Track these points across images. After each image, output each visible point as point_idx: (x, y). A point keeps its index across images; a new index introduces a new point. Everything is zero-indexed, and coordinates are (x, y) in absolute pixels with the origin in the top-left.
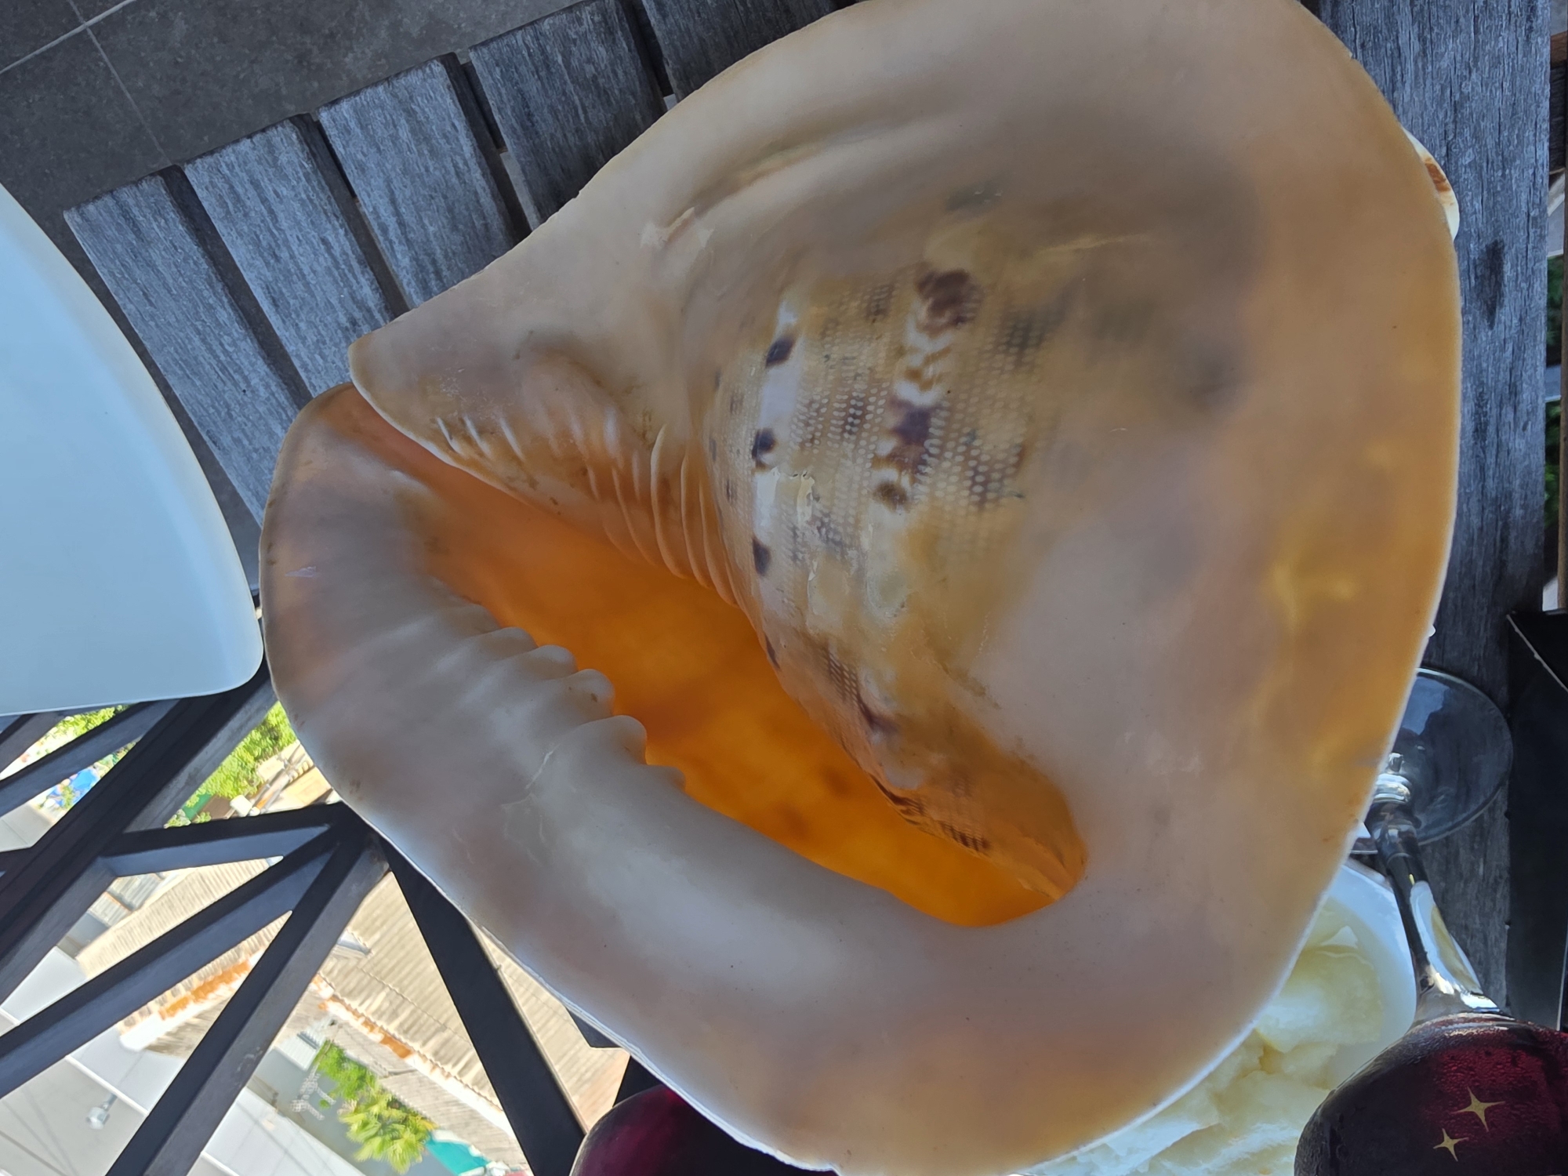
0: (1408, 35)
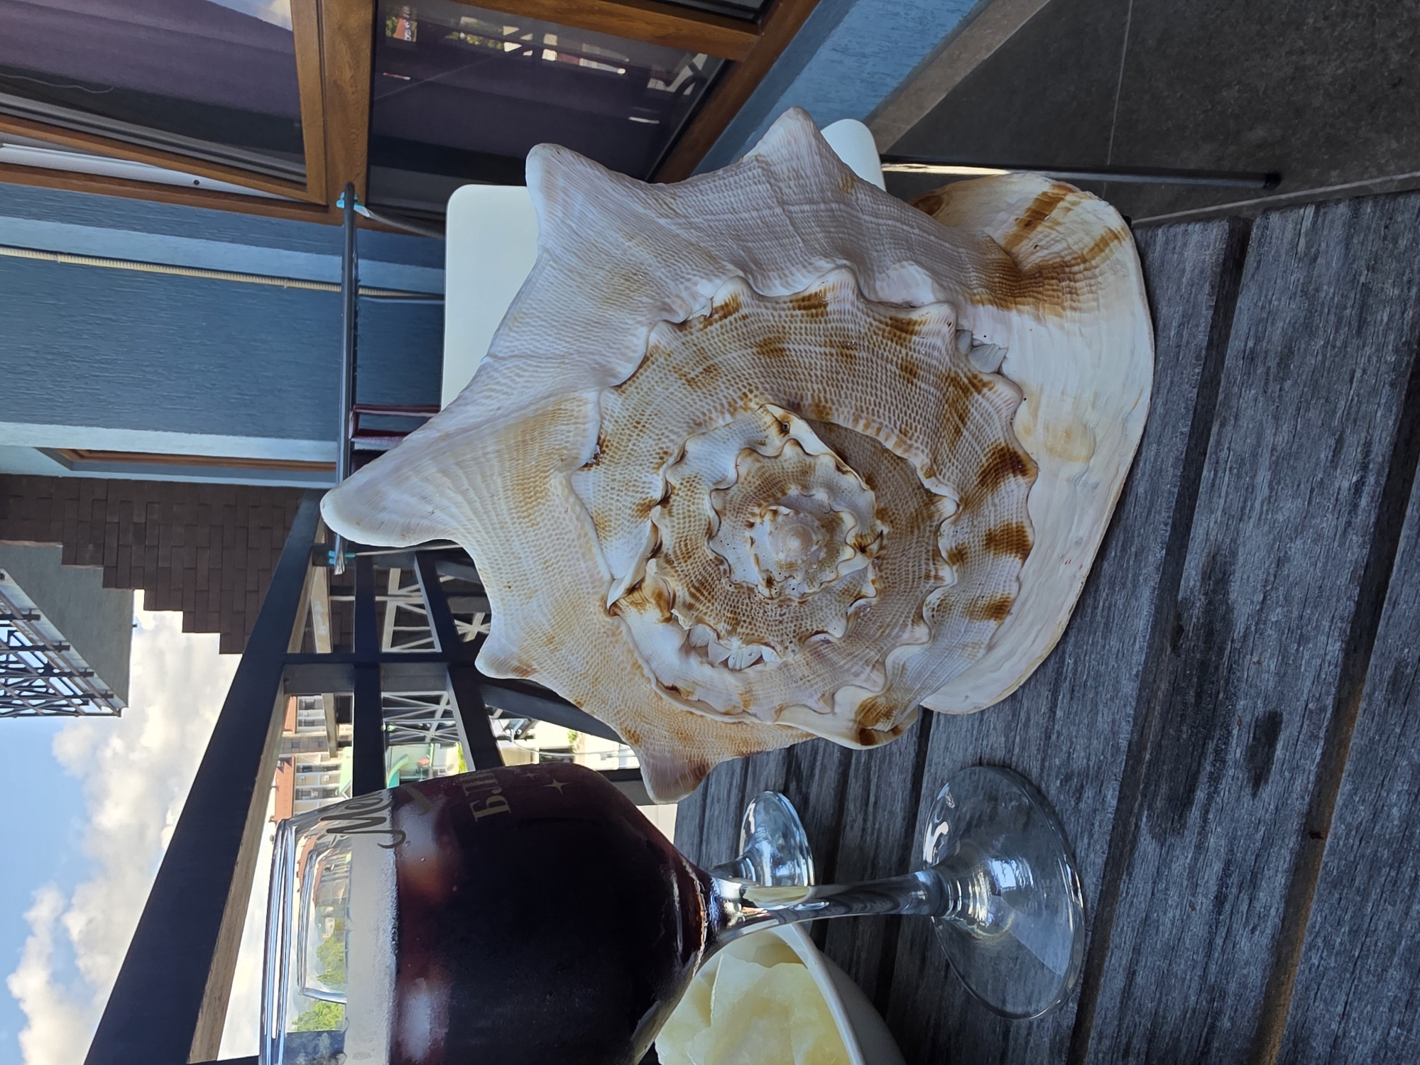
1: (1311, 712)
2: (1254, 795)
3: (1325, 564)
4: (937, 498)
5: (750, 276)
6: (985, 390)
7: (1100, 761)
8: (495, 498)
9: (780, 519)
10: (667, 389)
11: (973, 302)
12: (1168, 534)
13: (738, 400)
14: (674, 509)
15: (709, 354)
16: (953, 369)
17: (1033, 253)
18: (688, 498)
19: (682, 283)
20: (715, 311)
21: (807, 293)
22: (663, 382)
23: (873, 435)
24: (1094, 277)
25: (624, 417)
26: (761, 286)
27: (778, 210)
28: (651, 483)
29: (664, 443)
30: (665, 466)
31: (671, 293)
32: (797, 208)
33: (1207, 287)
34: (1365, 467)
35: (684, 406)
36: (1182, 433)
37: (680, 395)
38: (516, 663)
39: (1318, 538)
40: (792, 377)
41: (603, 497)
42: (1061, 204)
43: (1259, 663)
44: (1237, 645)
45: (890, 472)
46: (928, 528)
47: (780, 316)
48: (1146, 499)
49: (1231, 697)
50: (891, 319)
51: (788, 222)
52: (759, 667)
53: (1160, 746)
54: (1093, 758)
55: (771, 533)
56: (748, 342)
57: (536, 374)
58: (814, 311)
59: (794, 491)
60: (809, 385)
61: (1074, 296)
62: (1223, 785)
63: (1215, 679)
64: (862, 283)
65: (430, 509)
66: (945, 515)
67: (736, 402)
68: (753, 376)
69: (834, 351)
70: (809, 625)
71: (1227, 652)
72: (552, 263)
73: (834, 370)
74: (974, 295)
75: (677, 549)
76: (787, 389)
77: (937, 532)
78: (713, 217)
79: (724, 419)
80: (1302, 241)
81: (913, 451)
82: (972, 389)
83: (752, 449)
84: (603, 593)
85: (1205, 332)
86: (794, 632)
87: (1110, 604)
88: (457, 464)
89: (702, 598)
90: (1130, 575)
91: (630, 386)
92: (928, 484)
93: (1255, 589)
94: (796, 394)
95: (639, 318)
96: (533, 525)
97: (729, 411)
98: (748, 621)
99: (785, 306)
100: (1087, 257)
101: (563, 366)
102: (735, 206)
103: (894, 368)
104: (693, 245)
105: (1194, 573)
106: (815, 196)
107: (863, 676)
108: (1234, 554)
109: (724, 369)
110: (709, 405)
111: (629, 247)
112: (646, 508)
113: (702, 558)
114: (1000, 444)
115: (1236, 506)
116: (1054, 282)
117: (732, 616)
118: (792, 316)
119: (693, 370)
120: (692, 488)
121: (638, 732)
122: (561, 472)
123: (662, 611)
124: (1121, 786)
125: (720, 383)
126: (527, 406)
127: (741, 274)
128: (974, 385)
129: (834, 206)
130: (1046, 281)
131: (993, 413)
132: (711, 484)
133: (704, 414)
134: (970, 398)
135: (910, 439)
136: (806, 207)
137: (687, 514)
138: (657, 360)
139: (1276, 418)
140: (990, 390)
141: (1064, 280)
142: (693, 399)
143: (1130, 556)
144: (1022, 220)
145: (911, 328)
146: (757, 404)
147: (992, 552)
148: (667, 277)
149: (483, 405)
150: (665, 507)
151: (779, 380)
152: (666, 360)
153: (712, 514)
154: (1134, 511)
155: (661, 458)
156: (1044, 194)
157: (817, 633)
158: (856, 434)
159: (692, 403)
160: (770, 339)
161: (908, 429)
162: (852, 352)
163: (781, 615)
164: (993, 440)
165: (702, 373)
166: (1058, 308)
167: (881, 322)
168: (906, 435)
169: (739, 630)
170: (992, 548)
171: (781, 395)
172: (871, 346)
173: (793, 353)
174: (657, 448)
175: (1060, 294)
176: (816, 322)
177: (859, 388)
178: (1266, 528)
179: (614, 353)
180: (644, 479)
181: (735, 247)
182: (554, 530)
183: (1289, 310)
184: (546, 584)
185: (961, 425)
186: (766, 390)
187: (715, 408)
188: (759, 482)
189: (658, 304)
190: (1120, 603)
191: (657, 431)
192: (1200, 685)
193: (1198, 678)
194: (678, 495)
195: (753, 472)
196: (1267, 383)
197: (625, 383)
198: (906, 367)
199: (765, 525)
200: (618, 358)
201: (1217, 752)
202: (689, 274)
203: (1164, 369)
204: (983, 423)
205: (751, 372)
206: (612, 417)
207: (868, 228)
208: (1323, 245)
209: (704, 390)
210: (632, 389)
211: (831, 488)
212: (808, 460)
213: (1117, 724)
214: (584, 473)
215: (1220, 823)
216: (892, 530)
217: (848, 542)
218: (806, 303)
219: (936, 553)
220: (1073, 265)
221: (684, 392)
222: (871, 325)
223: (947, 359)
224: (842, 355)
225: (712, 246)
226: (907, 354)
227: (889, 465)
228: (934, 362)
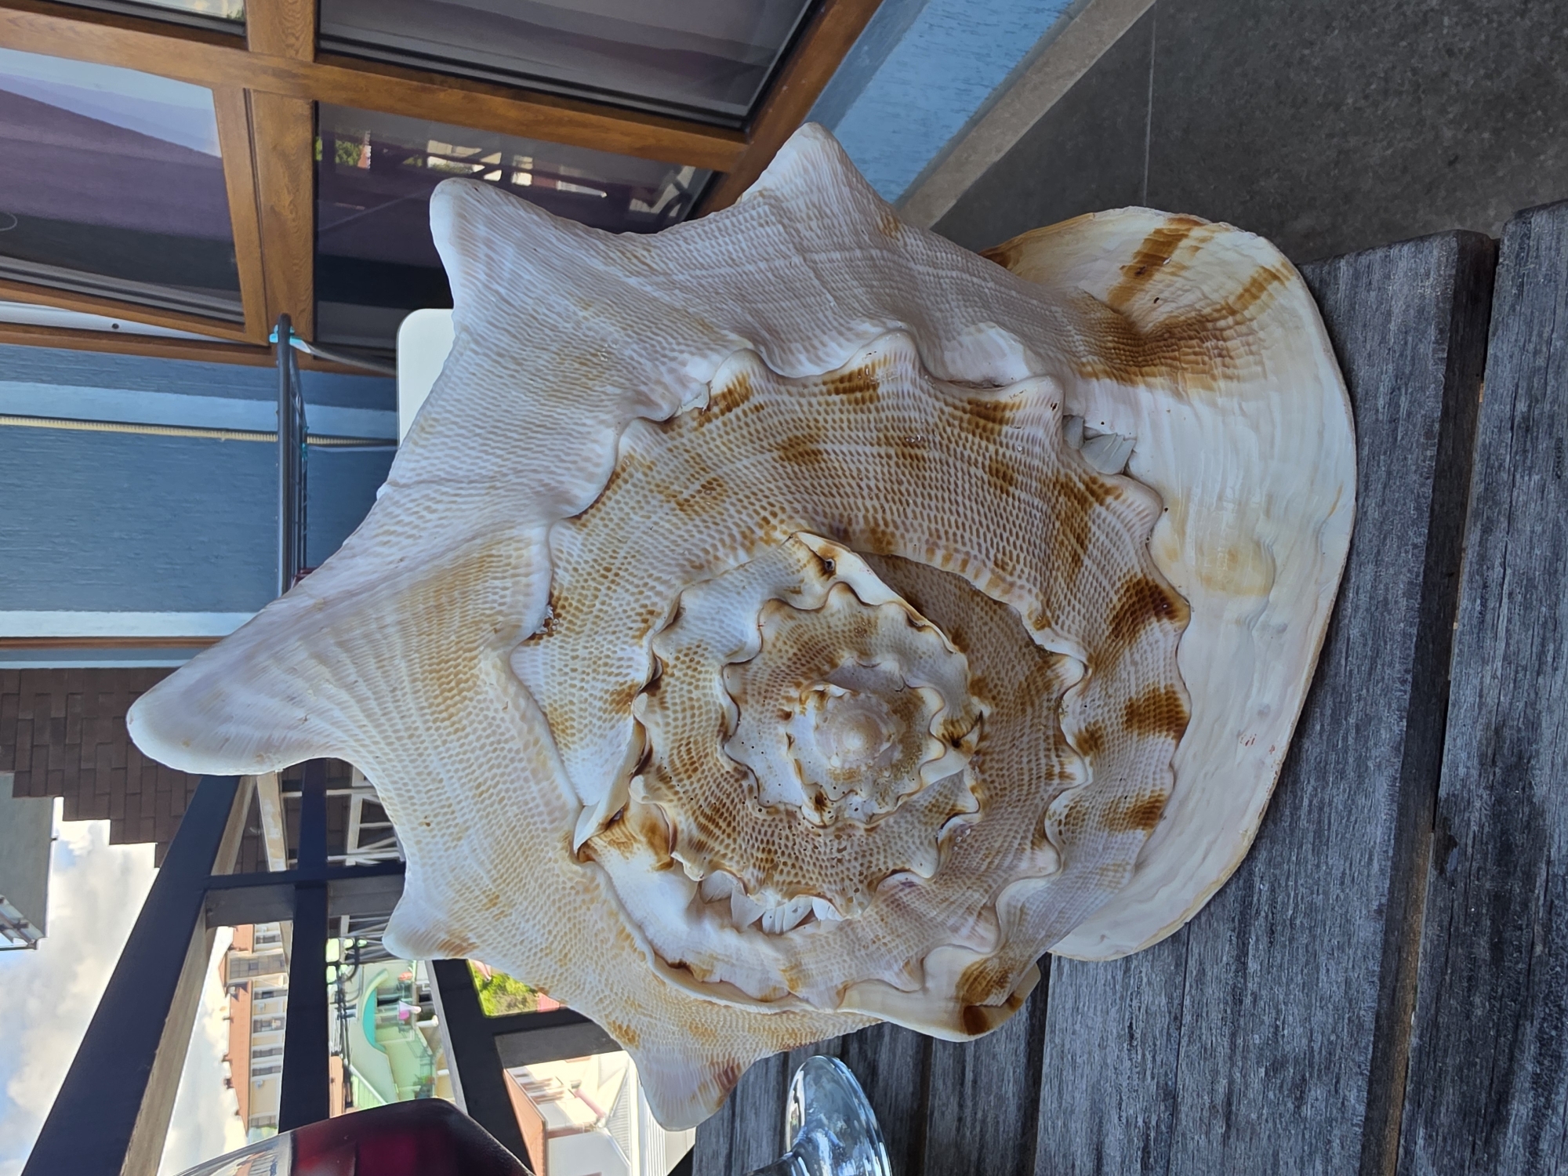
4: (1053, 660)
5: (762, 349)
6: (1109, 499)
7: (1331, 1043)
8: (399, 693)
9: (830, 704)
10: (649, 517)
11: (1085, 376)
12: (1407, 697)
13: (756, 529)
14: (668, 696)
15: (709, 463)
16: (1062, 471)
17: (1154, 309)
18: (688, 679)
19: (663, 363)
20: (713, 401)
21: (846, 371)
22: (642, 508)
23: (957, 572)
24: (1252, 332)
25: (586, 562)
26: (779, 362)
27: (797, 260)
28: (630, 659)
29: (648, 597)
30: (651, 632)
31: (648, 378)
32: (823, 256)
33: (1432, 333)
35: (674, 542)
36: (1415, 546)
37: (667, 526)
38: (443, 936)
40: (834, 491)
41: (560, 684)
42: (1184, 243)
44: (1559, 871)
45: (986, 624)
46: (1045, 704)
47: (810, 405)
48: (1365, 645)
50: (970, 403)
51: (812, 275)
52: (808, 928)
53: (1435, 1024)
54: (1318, 1037)
55: (817, 728)
56: (765, 444)
57: (454, 506)
58: (859, 395)
59: (847, 659)
60: (860, 502)
61: (1227, 360)
63: (1523, 922)
64: (925, 352)
65: (300, 714)
66: (1068, 683)
67: (753, 532)
68: (776, 492)
69: (892, 452)
70: (882, 862)
71: (1540, 881)
72: (473, 346)
73: (894, 478)
74: (1083, 364)
75: (675, 757)
76: (828, 510)
77: (1057, 706)
78: (704, 272)
79: (736, 558)
81: (1016, 591)
82: (1091, 499)
83: (782, 601)
84: (566, 828)
85: (1436, 396)
86: (861, 874)
87: (1322, 801)
88: (341, 644)
89: (717, 832)
90: (1351, 760)
91: (594, 516)
92: (1039, 638)
94: (841, 515)
95: (603, 417)
96: (457, 731)
97: (743, 545)
98: (790, 863)
99: (816, 390)
100: (1237, 307)
101: (493, 492)
102: (734, 257)
103: (980, 472)
104: (676, 310)
105: (1464, 755)
106: (846, 240)
107: (965, 931)
108: (1534, 725)
109: (732, 485)
110: (713, 537)
111: (585, 318)
112: (624, 698)
113: (714, 770)
114: (1135, 575)
115: (1527, 654)
116: (1194, 342)
117: (764, 856)
118: (828, 404)
119: (687, 488)
120: (693, 665)
121: (633, 1027)
122: (495, 649)
123: (657, 853)
124: (1370, 1083)
125: (727, 505)
126: (443, 554)
127: (750, 346)
128: (1093, 493)
129: (875, 252)
130: (1182, 343)
131: (1123, 531)
132: (721, 657)
133: (707, 552)
134: (1090, 512)
135: (1011, 574)
136: (836, 255)
137: (688, 704)
138: (631, 476)
140: (1117, 498)
141: (1207, 339)
142: (688, 531)
143: (1347, 731)
144: (1130, 268)
145: (999, 415)
146: (785, 533)
147: (1136, 733)
148: (641, 356)
149: (377, 555)
150: (654, 695)
151: (815, 498)
152: (646, 475)
153: (725, 702)
154: (1344, 664)
155: (645, 621)
156: (1158, 232)
157: (894, 872)
158: (933, 570)
159: (686, 536)
160: (797, 437)
161: (1007, 559)
162: (919, 452)
163: (839, 851)
164: (1125, 570)
165: (699, 492)
166: (1207, 378)
167: (956, 408)
168: (1003, 569)
169: (777, 877)
170: (1136, 726)
171: (820, 519)
172: (945, 442)
173: (833, 456)
174: (636, 605)
175: (1206, 359)
176: (862, 411)
177: (933, 504)
179: (568, 469)
180: (620, 654)
181: (739, 310)
182: (488, 737)
184: (481, 818)
185: (1080, 551)
186: (798, 512)
187: (722, 541)
188: (795, 650)
189: (629, 394)
190: (1339, 802)
191: (636, 581)
192: (1497, 932)
193: (1493, 921)
194: (672, 675)
195: (784, 634)
197: (585, 512)
198: (997, 471)
199: (808, 715)
200: (573, 476)
201: (1543, 1041)
202: (673, 350)
203: (1373, 455)
204: (1110, 546)
205: (772, 486)
206: (569, 562)
207: (924, 282)
209: (705, 517)
210: (596, 521)
211: (906, 654)
212: (865, 612)
213: (1354, 986)
214: (532, 646)
216: (995, 710)
217: (934, 733)
218: (846, 384)
219: (1060, 739)
220: (1215, 320)
221: (675, 520)
222: (942, 412)
223: (1053, 456)
224: (904, 456)
225: (706, 311)
226: (997, 452)
227: (983, 614)
228: (1036, 463)
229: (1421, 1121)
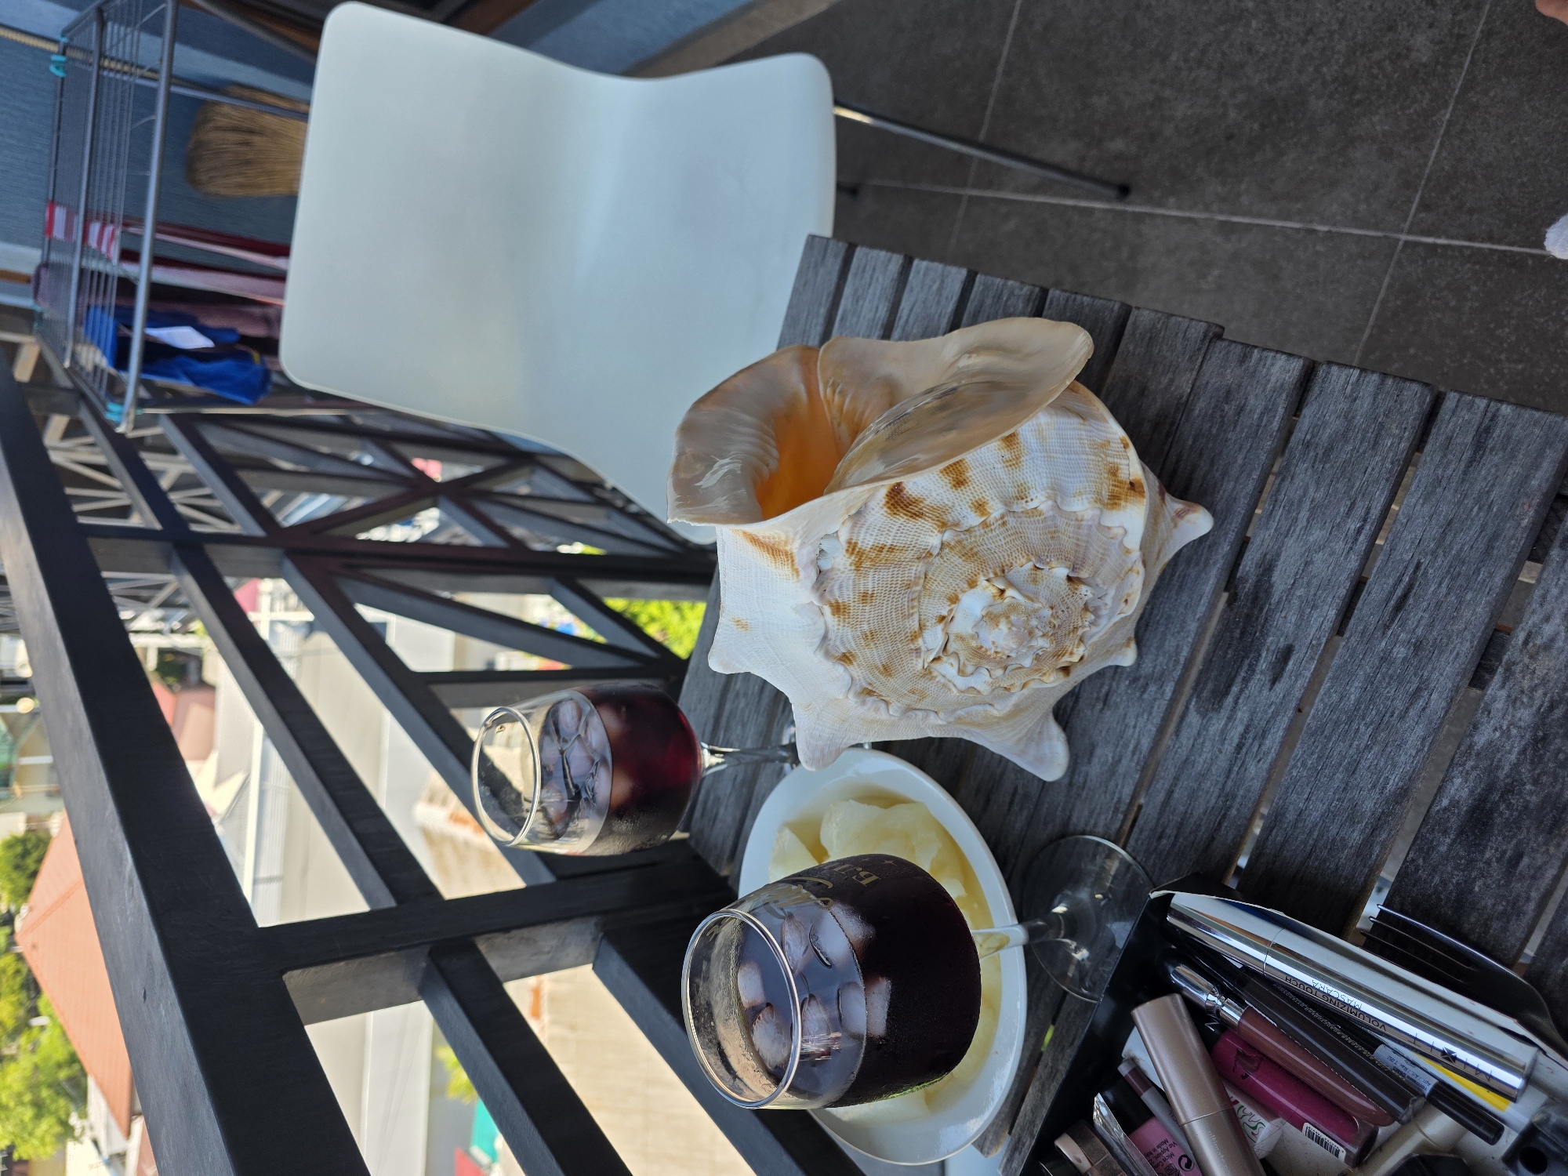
0: (1304, 514)
1: (1313, 646)
2: (1270, 689)
3: (1334, 568)
7: (1164, 670)
12: (1234, 538)
33: (1284, 396)
34: (1365, 520)
39: (1332, 553)
43: (1285, 617)
44: (1272, 607)
48: (1222, 515)
49: (1264, 635)
53: (1211, 661)
54: (1158, 667)
62: (1251, 684)
63: (1255, 624)
71: (1265, 610)
80: (1349, 388)
85: (1279, 422)
87: (1185, 576)
90: (1204, 560)
93: (1289, 577)
105: (1249, 563)
108: (1278, 555)
115: (1283, 530)
124: (1176, 684)
139: (1318, 483)
178: (1301, 543)
183: (1335, 425)
190: (1193, 575)
192: (1244, 628)
193: (1244, 624)
196: (1314, 463)
201: (1250, 665)
203: (1247, 438)
208: (1361, 394)
213: (1181, 648)
215: (1246, 704)
229: (1195, 696)
